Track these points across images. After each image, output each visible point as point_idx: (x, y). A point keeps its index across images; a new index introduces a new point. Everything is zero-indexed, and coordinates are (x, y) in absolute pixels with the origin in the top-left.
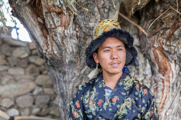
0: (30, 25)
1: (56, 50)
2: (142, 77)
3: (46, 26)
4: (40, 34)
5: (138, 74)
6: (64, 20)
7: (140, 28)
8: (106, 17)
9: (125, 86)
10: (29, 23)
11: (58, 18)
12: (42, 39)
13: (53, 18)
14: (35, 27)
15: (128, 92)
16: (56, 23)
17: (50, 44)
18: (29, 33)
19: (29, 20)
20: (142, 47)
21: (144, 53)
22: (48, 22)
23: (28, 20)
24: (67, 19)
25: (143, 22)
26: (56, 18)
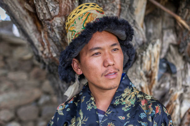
0: (18, 15)
1: (55, 52)
2: (181, 89)
3: (39, 16)
4: (33, 29)
5: (175, 85)
6: (64, 6)
7: (179, 18)
8: (128, 2)
9: (124, 106)
10: (17, 13)
11: (55, 4)
12: (36, 36)
13: (46, 3)
14: (25, 17)
15: (128, 115)
16: (51, 11)
17: (46, 42)
18: (18, 27)
19: (16, 9)
20: (181, 45)
21: (184, 54)
22: (40, 9)
23: (14, 9)
24: (69, 4)
25: (183, 10)
26: (51, 4)
